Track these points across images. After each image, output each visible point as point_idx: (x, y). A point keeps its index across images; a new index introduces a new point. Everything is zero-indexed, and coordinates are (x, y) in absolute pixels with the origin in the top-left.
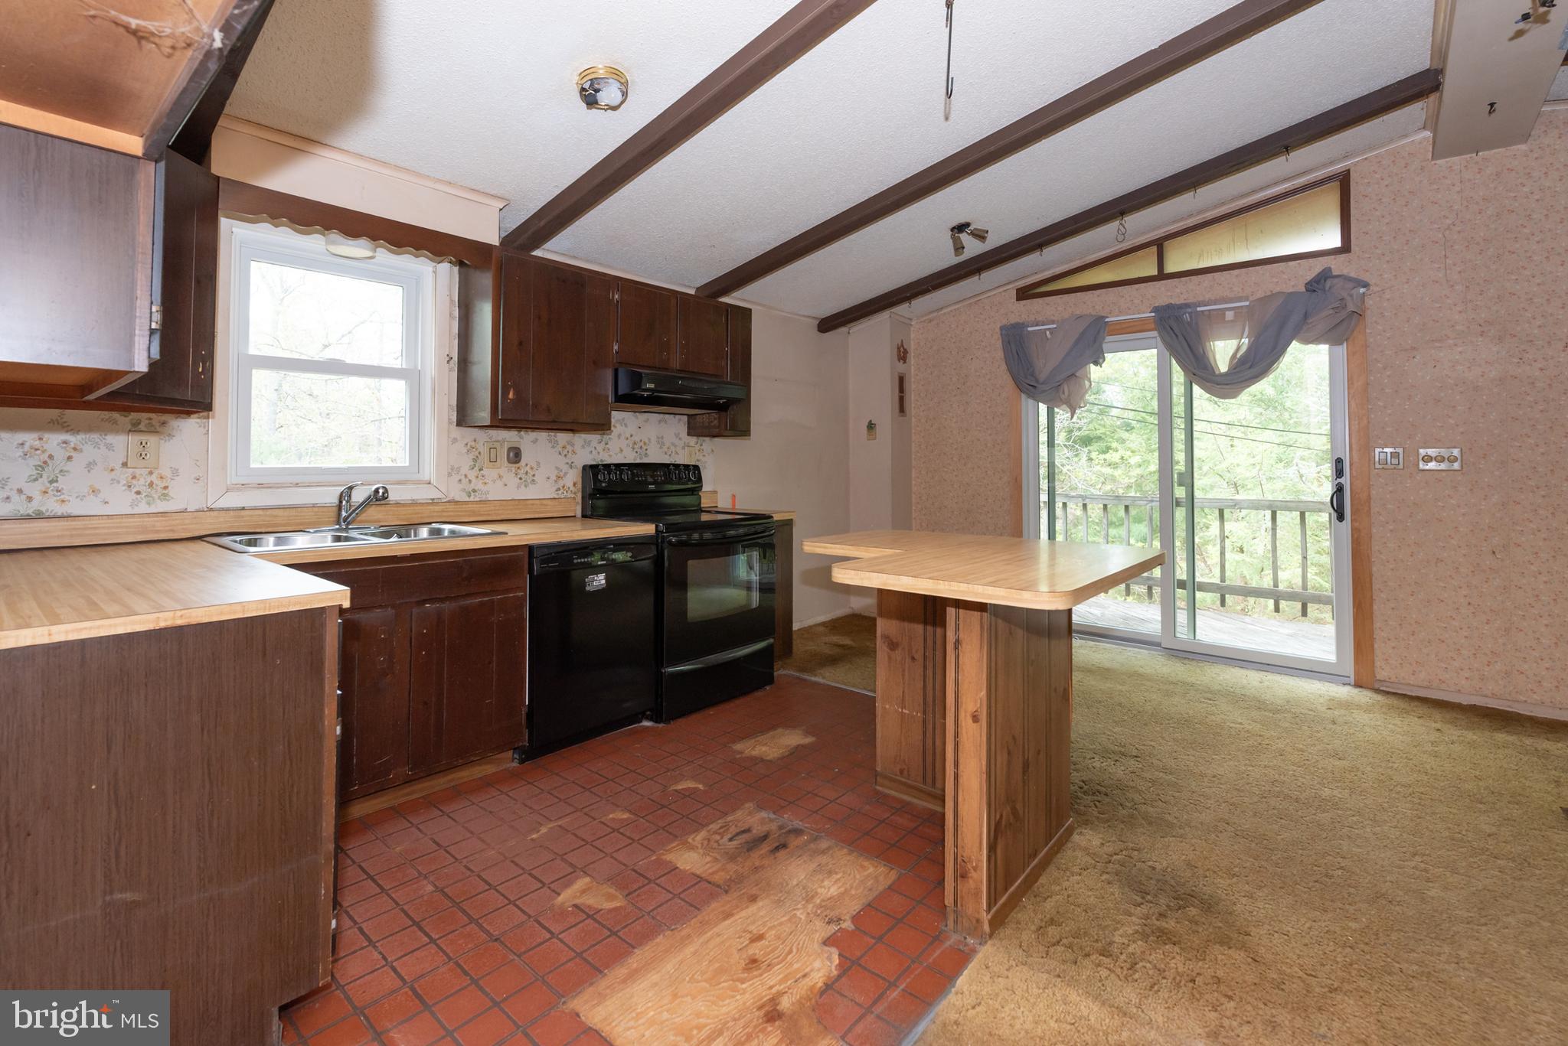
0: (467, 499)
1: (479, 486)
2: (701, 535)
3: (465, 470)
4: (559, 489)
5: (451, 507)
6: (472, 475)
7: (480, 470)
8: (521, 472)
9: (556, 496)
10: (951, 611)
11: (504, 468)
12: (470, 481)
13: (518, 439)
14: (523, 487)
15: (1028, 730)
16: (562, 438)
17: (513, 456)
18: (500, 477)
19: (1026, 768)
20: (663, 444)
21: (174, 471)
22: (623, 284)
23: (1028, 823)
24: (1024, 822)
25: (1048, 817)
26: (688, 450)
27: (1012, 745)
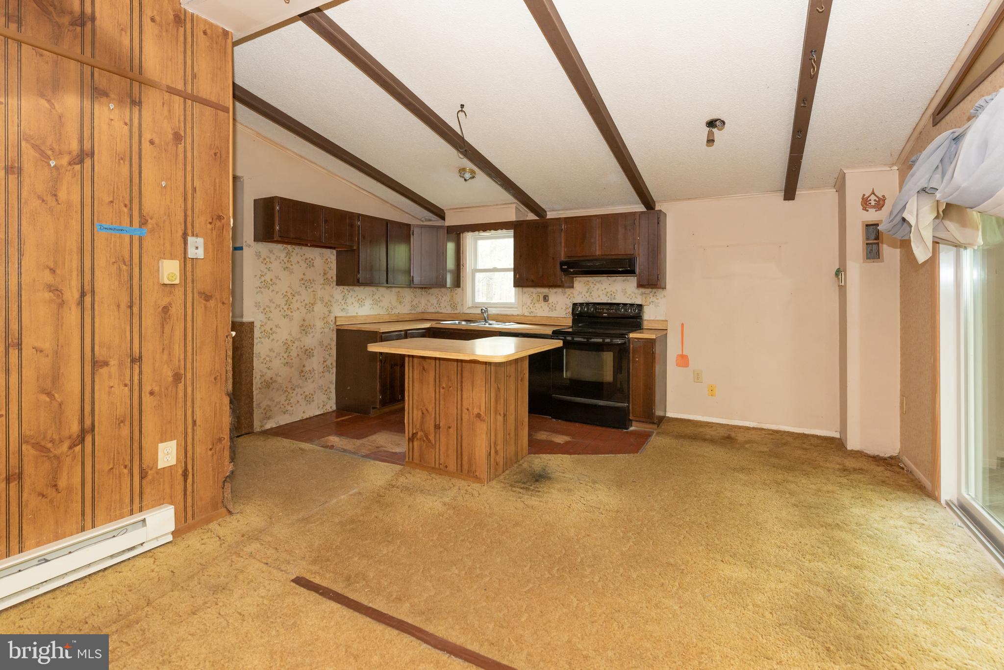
0: (529, 315)
1: (534, 310)
2: (572, 337)
3: (529, 304)
4: (565, 313)
5: (523, 318)
6: (531, 306)
7: (534, 304)
8: (550, 305)
9: (564, 316)
10: (407, 359)
11: (543, 304)
12: (530, 308)
13: (549, 292)
14: (551, 311)
15: (439, 413)
16: (568, 291)
17: (546, 299)
18: (542, 307)
19: (437, 427)
20: (626, 292)
21: (458, 303)
22: (568, 220)
23: (439, 450)
24: (435, 447)
25: (459, 460)
26: (644, 295)
27: (425, 412)
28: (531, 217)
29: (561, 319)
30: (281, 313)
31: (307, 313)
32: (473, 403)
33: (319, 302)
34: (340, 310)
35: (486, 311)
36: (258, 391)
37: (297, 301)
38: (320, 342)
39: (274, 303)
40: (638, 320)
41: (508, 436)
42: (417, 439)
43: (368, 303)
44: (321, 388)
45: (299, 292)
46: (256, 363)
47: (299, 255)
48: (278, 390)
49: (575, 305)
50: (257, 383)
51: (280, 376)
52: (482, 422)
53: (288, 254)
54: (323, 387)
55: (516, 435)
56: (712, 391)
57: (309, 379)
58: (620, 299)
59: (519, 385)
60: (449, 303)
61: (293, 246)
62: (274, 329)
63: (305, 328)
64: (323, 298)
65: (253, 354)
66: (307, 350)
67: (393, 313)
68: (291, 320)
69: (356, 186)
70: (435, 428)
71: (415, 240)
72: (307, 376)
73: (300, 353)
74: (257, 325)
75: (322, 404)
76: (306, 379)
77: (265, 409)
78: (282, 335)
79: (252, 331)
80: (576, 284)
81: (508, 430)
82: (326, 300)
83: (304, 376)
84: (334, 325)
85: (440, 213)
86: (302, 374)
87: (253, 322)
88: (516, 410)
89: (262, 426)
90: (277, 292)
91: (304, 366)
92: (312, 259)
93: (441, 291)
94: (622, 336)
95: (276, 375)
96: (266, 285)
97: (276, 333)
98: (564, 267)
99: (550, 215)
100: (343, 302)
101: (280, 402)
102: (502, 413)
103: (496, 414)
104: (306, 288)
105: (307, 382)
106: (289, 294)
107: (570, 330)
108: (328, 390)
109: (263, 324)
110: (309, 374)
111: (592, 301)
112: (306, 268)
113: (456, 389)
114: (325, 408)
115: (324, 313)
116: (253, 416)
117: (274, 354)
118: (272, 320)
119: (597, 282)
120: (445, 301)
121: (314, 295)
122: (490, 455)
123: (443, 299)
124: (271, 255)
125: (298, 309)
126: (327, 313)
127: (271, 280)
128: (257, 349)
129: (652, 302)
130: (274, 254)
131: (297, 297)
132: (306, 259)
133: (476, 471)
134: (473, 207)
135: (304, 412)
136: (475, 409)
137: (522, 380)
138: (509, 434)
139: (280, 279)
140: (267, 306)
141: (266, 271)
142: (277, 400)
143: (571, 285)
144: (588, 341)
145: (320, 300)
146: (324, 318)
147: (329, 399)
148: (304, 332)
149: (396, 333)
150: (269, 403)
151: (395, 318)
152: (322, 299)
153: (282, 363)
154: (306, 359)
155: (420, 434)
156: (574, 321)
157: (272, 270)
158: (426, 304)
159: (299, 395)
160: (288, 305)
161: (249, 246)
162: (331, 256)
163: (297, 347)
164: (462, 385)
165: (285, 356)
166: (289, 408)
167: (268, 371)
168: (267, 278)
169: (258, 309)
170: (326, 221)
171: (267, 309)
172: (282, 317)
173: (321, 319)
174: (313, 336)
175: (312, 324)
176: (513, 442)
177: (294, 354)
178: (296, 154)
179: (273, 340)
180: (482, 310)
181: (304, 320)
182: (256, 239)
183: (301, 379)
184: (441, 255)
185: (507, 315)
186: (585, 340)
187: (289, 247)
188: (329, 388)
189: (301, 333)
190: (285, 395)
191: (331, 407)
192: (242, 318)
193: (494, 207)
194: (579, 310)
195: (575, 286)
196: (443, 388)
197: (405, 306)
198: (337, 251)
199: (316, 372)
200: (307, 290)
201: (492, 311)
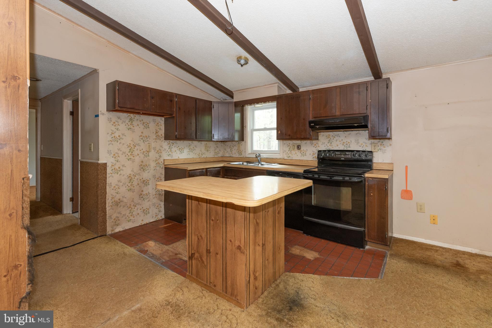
0: (288, 159)
1: (291, 155)
2: (319, 176)
3: (287, 151)
4: (314, 158)
5: (283, 160)
6: (289, 152)
7: (291, 151)
8: (302, 152)
9: (313, 160)
11: (297, 151)
12: (288, 154)
13: (301, 143)
14: (302, 156)
15: (210, 241)
16: (314, 142)
17: (299, 147)
18: (296, 153)
19: (208, 251)
20: (358, 143)
21: (242, 150)
22: (314, 91)
23: (210, 271)
24: (207, 268)
25: (224, 283)
26: (373, 144)
27: (200, 238)
28: (289, 92)
29: (310, 161)
30: (126, 157)
31: (144, 157)
32: (234, 236)
33: (153, 151)
34: (167, 156)
35: (259, 155)
36: (110, 208)
37: (137, 149)
38: (153, 176)
39: (121, 151)
40: (369, 163)
41: (266, 262)
42: (195, 259)
43: (186, 151)
44: (154, 205)
45: (139, 144)
46: (108, 190)
47: (138, 121)
48: (124, 206)
49: (319, 151)
50: (109, 203)
51: (125, 198)
52: (242, 254)
53: (131, 119)
54: (156, 204)
55: (274, 259)
56: (434, 220)
57: (146, 199)
58: (354, 147)
59: (276, 217)
60: (237, 151)
61: (135, 115)
62: (121, 167)
63: (143, 167)
64: (155, 147)
65: (106, 184)
66: (144, 181)
67: (203, 157)
68: (133, 161)
69: (177, 77)
70: (207, 252)
71: (214, 111)
72: (144, 197)
73: (139, 183)
74: (109, 165)
75: (155, 214)
76: (144, 199)
77: (115, 219)
78: (127, 171)
79: (105, 169)
80: (320, 138)
81: (266, 257)
82: (157, 150)
83: (142, 197)
84: (163, 165)
85: (230, 94)
86: (141, 196)
87: (106, 164)
88: (274, 238)
89: (112, 230)
90: (123, 144)
91: (142, 191)
92: (148, 123)
93: (232, 143)
94: (360, 175)
95: (123, 197)
96: (115, 139)
97: (123, 170)
98: (312, 124)
99: (301, 90)
100: (169, 150)
101: (125, 215)
102: (261, 244)
103: (255, 245)
104: (144, 141)
105: (145, 201)
106: (132, 145)
107: (316, 170)
108: (159, 206)
109: (114, 164)
110: (146, 196)
111: (332, 149)
112: (144, 129)
113: (221, 222)
114: (157, 217)
115: (156, 157)
116: (106, 224)
117: (122, 184)
118: (120, 162)
119: (336, 135)
120: (235, 149)
121: (149, 146)
122: (249, 283)
123: (234, 148)
124: (119, 120)
125: (138, 155)
126: (158, 157)
127: (119, 136)
128: (109, 180)
129: (380, 149)
130: (121, 119)
131: (137, 147)
132: (144, 123)
133: (237, 295)
134: (250, 88)
135: (142, 220)
136: (236, 242)
137: (279, 213)
138: (267, 260)
139: (125, 136)
140: (116, 153)
141: (115, 130)
142: (123, 213)
143: (317, 138)
144: (331, 178)
145: (154, 149)
146: (156, 160)
147: (160, 212)
148: (142, 169)
149: (200, 170)
150: (118, 215)
151: (204, 160)
152: (155, 149)
153: (127, 189)
154: (144, 187)
155: (196, 255)
156: (319, 163)
157: (119, 130)
158: (224, 152)
159: (139, 209)
160: (131, 152)
161: (103, 114)
162: (161, 121)
163: (137, 179)
164: (226, 220)
165: (129, 185)
166: (132, 218)
167: (117, 195)
168: (117, 135)
169: (110, 155)
170: (153, 98)
171: (116, 155)
172: (127, 160)
173: (154, 161)
174: (149, 172)
175: (148, 164)
176: (271, 265)
177: (135, 183)
178: (135, 55)
179: (121, 174)
180: (256, 155)
181: (142, 162)
182: (108, 110)
183: (140, 199)
184: (231, 121)
185: (273, 159)
186: (329, 178)
187: (132, 115)
188: (160, 204)
189: (140, 170)
190: (129, 210)
191: (161, 217)
192: (98, 160)
193: (264, 87)
194: (323, 155)
195: (319, 138)
196: (213, 220)
197: (210, 152)
198: (165, 118)
199: (151, 195)
200: (144, 143)
201: (263, 156)
